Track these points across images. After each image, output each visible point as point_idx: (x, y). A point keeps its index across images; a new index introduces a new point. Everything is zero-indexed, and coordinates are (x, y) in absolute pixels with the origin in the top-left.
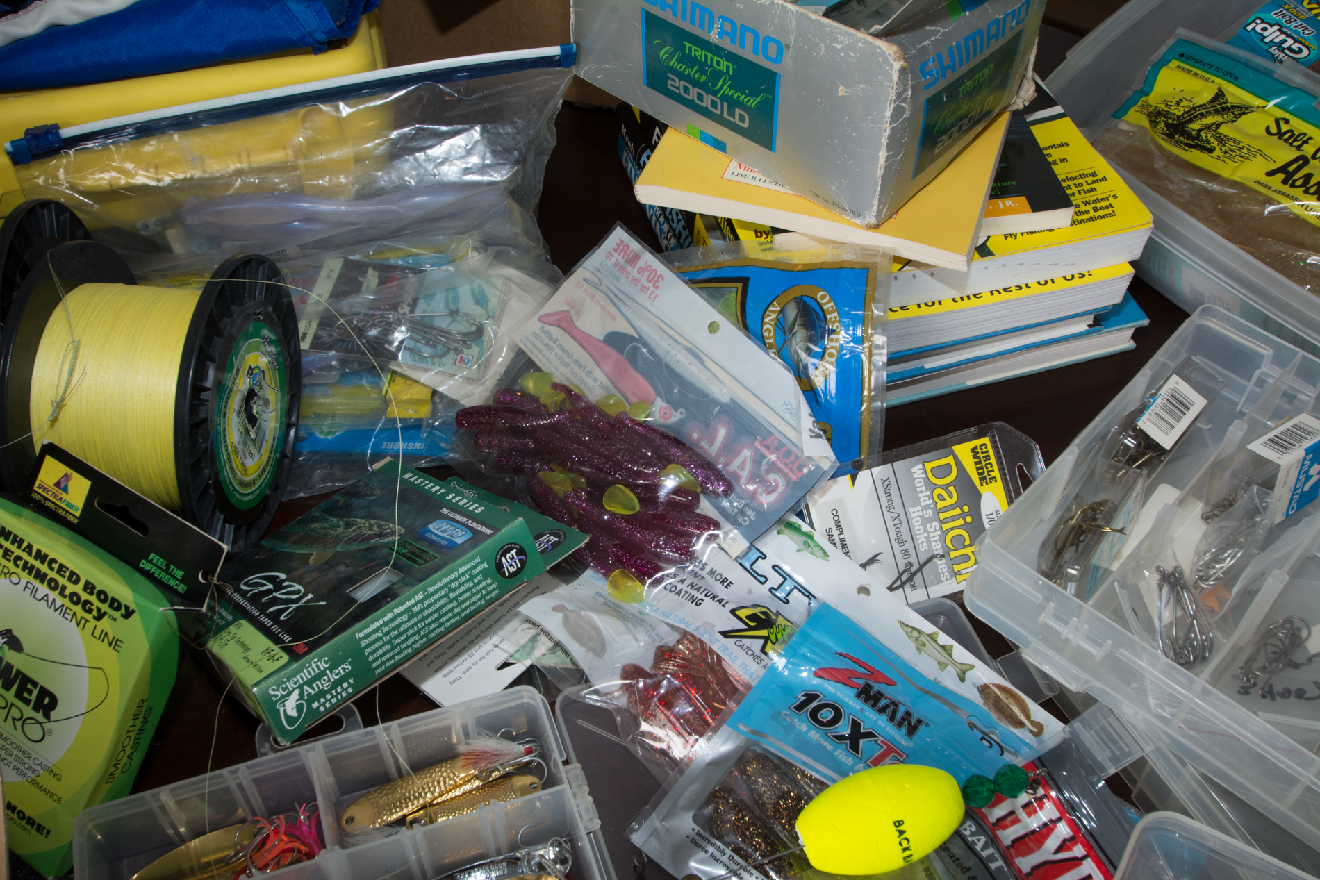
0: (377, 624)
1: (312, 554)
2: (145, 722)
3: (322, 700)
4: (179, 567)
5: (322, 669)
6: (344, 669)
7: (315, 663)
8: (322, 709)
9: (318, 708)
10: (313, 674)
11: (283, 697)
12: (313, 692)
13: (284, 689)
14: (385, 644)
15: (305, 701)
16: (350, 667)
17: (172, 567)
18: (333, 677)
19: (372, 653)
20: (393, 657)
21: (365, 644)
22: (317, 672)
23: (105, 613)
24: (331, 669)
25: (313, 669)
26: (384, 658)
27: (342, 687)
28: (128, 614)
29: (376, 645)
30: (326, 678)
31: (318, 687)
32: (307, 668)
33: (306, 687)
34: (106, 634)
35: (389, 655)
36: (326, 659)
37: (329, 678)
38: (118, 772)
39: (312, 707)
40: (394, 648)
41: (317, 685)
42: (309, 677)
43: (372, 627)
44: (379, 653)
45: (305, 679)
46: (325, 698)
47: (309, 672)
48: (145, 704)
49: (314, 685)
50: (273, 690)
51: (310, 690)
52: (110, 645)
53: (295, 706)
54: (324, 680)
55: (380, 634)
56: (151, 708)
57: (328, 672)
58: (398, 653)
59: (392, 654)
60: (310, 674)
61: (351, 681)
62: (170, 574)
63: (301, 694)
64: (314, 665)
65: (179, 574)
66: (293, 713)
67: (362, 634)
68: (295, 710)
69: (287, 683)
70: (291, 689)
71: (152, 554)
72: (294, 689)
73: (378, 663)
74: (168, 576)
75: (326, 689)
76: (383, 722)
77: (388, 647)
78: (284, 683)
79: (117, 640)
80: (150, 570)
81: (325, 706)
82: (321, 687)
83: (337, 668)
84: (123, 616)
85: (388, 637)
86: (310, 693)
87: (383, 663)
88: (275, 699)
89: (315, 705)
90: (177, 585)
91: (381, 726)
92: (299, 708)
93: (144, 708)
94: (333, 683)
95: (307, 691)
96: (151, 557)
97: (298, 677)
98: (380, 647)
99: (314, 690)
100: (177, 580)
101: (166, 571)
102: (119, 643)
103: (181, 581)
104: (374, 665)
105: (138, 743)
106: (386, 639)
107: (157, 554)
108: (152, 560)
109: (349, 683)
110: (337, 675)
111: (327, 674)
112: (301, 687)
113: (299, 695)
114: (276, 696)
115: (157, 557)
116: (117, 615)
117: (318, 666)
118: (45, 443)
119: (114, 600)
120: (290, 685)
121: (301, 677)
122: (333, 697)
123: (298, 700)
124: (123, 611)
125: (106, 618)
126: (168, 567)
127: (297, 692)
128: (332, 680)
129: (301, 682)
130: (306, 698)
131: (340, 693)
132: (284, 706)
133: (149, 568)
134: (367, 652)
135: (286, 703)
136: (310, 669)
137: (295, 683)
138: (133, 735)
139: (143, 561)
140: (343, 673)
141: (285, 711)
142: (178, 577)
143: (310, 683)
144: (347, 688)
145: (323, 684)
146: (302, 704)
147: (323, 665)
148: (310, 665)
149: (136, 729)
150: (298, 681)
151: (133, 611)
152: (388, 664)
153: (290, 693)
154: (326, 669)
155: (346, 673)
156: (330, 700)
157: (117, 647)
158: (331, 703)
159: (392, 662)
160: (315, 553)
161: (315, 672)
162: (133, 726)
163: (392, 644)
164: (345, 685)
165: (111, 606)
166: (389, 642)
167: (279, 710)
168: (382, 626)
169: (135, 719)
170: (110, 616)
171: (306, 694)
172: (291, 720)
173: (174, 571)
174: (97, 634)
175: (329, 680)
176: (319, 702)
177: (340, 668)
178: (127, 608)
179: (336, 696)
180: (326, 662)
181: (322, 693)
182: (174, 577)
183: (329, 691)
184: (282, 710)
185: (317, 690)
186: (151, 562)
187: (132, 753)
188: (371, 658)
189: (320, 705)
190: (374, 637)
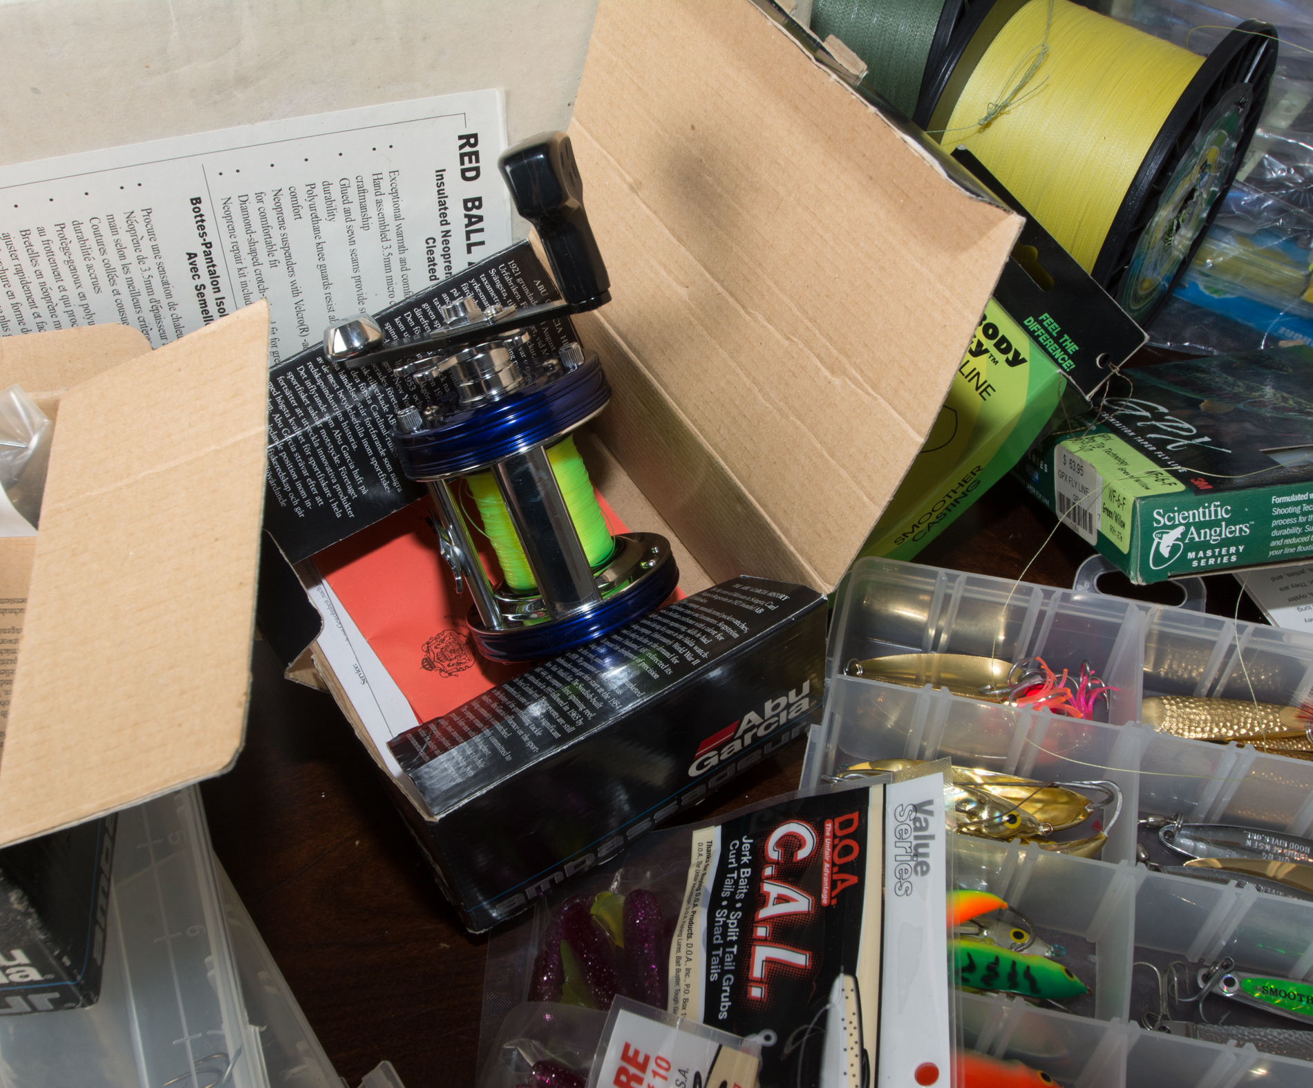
0: (1300, 497)
1: (1203, 401)
2: (965, 495)
3: (1201, 554)
4: (1074, 340)
5: (1220, 517)
6: (1241, 529)
7: (1215, 506)
8: (1195, 564)
9: (1193, 560)
10: (1207, 518)
11: (1165, 526)
12: (1197, 539)
13: (1170, 519)
14: (1298, 525)
15: (1184, 544)
16: (1248, 531)
17: (1066, 337)
18: (1226, 533)
19: (1279, 528)
20: (1295, 545)
21: (1277, 513)
22: (1213, 518)
23: (986, 351)
24: (1229, 522)
25: (1210, 512)
26: (1288, 541)
27: (1228, 551)
28: (1016, 361)
29: (1288, 521)
30: (1218, 530)
31: (1205, 537)
32: (1204, 508)
33: (1192, 529)
34: (978, 374)
35: (1294, 541)
36: (1229, 508)
37: (1221, 531)
38: (911, 536)
39: (1187, 555)
40: (1304, 534)
41: (1205, 533)
42: (1202, 519)
43: (1294, 498)
44: (1286, 532)
45: (1197, 520)
46: (1205, 553)
47: (1204, 513)
48: (978, 473)
49: (1202, 531)
50: (1158, 513)
51: (1195, 535)
52: (977, 388)
53: (1171, 545)
54: (1215, 532)
55: (1297, 510)
56: (979, 482)
57: (1223, 523)
58: (1304, 544)
59: (1298, 540)
60: (1204, 516)
61: (1241, 548)
62: (1060, 345)
63: (1184, 535)
64: (1212, 508)
65: (1072, 347)
66: (1165, 552)
67: (1279, 500)
68: (1169, 548)
69: (1176, 514)
70: (1177, 522)
71: (1046, 314)
72: (1181, 524)
73: (1279, 543)
74: (1055, 345)
75: (1211, 542)
76: (1238, 618)
77: (1298, 530)
78: (1174, 512)
79: (989, 386)
80: (1034, 331)
81: (1199, 563)
82: (1208, 538)
83: (1234, 525)
84: (1007, 361)
85: (1304, 519)
86: (1194, 538)
87: (1283, 547)
88: (1155, 525)
89: (1191, 555)
90: (1063, 359)
91: (1236, 621)
92: (1175, 548)
93: (975, 477)
94: (1222, 539)
95: (1192, 534)
96: (1043, 317)
97: (1191, 513)
98: (1290, 526)
99: (1200, 537)
100: (1066, 353)
101: (1056, 340)
102: (989, 390)
103: (1070, 357)
104: (1273, 544)
105: (945, 514)
106: (1302, 519)
107: (1051, 316)
108: (1043, 320)
109: (1237, 550)
110: (1230, 533)
111: (1221, 526)
112: (1188, 526)
113: (1182, 534)
114: (1158, 522)
115: (1051, 319)
116: (1001, 358)
117: (1216, 512)
118: (960, 148)
119: (1004, 339)
120: (1178, 518)
121: (1194, 514)
122: (1213, 556)
123: (1177, 539)
124: (1010, 356)
125: (985, 356)
126: (1060, 335)
127: (1181, 529)
128: (1223, 536)
129: (1191, 520)
130: (1187, 541)
131: (1222, 556)
132: (1161, 538)
133: (1035, 328)
134: (1275, 523)
135: (1164, 535)
136: (1207, 510)
137: (1184, 518)
138: (949, 501)
139: (1031, 318)
140: (1237, 534)
141: (1159, 544)
142: (1069, 351)
143: (1200, 526)
144: (1233, 554)
145: (1212, 536)
146: (1180, 545)
147: (1222, 514)
148: (1209, 507)
149: (954, 496)
150: (1188, 517)
151: (1024, 361)
152: (1287, 551)
153: (1173, 527)
154: (1224, 519)
155: (1242, 536)
156: (1208, 558)
157: (984, 394)
158: (1207, 562)
159: (1292, 550)
160: (1206, 401)
161: (1210, 516)
162: (954, 492)
163: (1304, 529)
164: (1233, 550)
165: (997, 346)
166: (1302, 525)
167: (1154, 540)
168: (1304, 501)
169: (960, 484)
170: (992, 356)
171: (1189, 536)
172: (1159, 558)
173: (1067, 343)
174: (966, 370)
175: (1220, 535)
176: (1197, 554)
177: (1238, 527)
178: (1017, 354)
179: (1216, 558)
180: (1227, 512)
181: (1204, 546)
182: (1064, 350)
183: (1213, 547)
184: (1156, 540)
185: (1202, 539)
186: (1041, 323)
187: (933, 523)
188: (1275, 533)
189: (1196, 558)
190: (1290, 510)
